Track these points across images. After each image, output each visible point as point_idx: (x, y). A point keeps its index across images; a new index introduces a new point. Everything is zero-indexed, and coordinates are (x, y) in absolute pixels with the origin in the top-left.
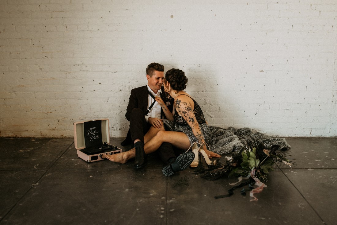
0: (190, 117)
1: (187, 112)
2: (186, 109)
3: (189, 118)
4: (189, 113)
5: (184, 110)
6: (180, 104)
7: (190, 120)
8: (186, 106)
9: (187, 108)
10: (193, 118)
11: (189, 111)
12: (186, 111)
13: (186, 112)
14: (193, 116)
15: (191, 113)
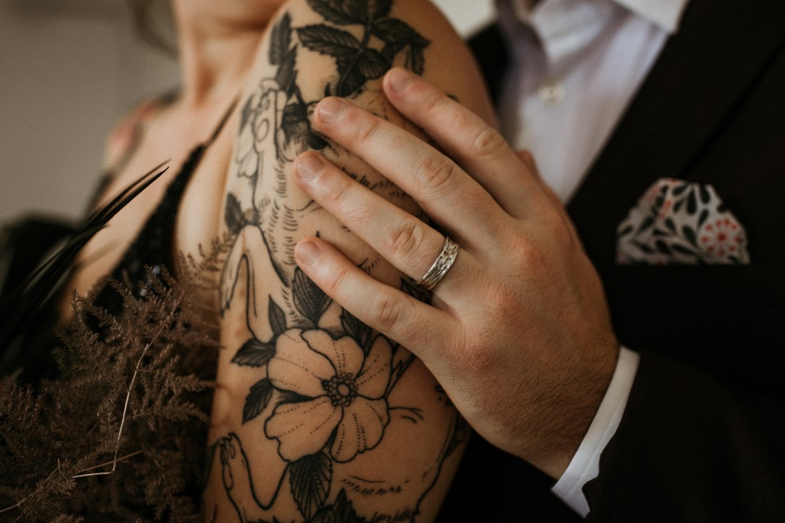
3: (309, 469)
7: (284, 508)
14: (382, 492)
15: (411, 409)
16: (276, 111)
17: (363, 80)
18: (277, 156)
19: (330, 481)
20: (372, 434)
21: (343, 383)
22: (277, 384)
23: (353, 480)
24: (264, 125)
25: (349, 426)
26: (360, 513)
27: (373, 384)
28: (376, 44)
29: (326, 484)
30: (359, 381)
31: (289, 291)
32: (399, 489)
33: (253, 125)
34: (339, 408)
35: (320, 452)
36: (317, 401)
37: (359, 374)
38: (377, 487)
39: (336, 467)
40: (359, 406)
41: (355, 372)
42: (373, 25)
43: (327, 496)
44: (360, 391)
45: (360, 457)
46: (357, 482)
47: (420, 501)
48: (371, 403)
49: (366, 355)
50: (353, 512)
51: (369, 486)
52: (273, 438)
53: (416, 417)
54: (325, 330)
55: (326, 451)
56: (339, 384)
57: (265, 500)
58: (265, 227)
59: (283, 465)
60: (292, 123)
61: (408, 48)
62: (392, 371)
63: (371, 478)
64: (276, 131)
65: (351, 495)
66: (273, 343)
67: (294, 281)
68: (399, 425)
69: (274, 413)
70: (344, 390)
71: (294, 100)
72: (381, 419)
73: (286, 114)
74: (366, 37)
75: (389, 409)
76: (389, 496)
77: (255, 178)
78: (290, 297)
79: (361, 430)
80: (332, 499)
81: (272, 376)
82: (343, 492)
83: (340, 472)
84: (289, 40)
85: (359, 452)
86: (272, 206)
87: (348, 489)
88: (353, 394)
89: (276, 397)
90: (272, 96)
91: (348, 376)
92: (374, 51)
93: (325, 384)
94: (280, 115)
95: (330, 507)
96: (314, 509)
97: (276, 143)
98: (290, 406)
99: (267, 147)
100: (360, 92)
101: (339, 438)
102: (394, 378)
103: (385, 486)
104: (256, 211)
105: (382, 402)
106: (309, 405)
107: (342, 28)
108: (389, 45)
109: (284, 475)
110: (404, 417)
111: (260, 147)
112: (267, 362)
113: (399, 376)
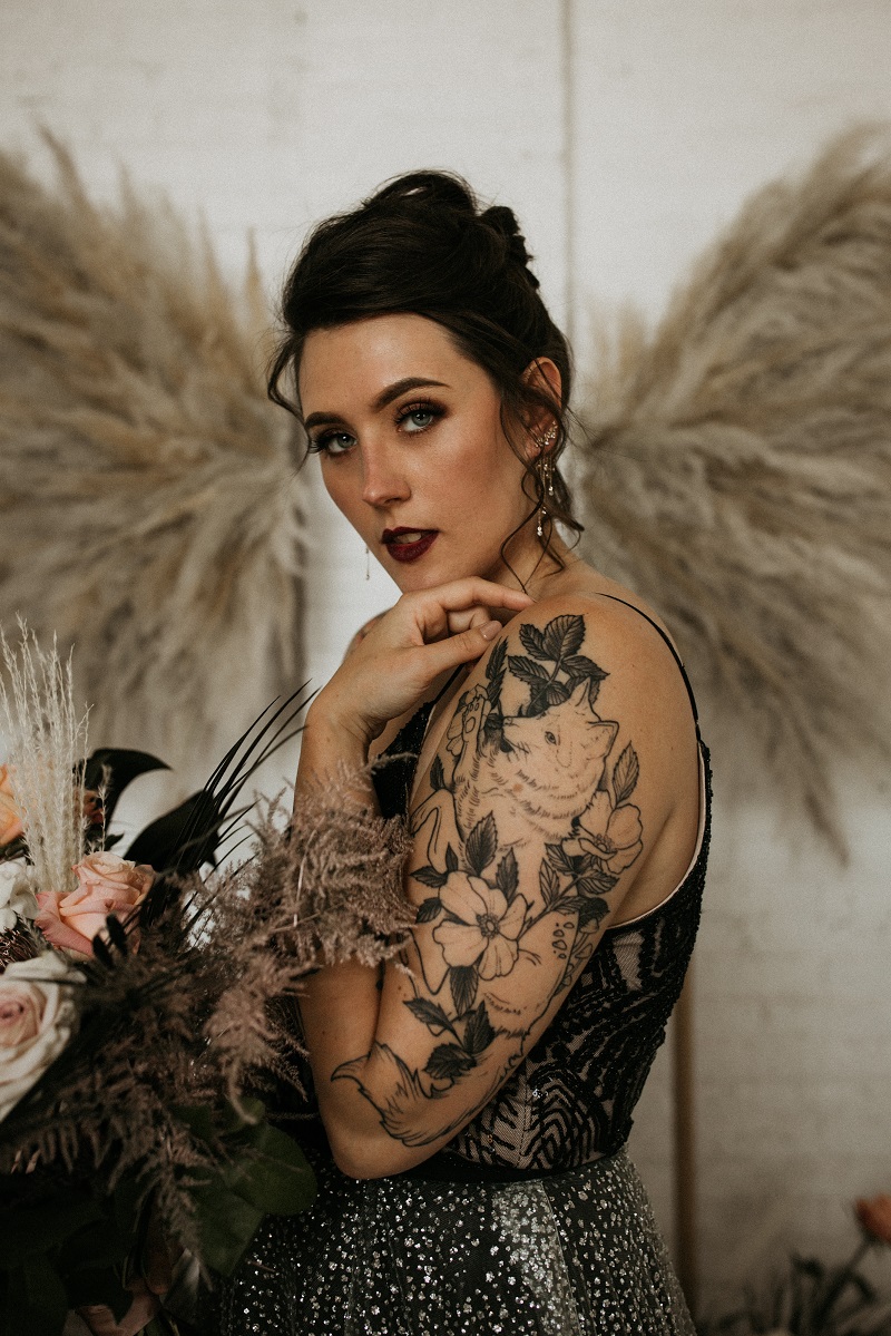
0: (484, 989)
1: (529, 885)
2: (554, 848)
3: (463, 978)
4: (529, 924)
5: (510, 828)
6: (567, 716)
7: (445, 1000)
8: (594, 822)
9: (572, 849)
10: (490, 1034)
11: (554, 901)
12: (530, 862)
13: (508, 882)
14: (508, 1011)
15: (534, 955)
16: (482, 715)
17: (547, 706)
18: (477, 750)
19: (476, 991)
20: (506, 966)
21: (491, 921)
22: (444, 904)
23: (491, 996)
24: (472, 721)
25: (490, 954)
26: (492, 1023)
27: (511, 928)
28: (563, 677)
29: (473, 993)
30: (502, 923)
31: (464, 845)
32: (519, 1013)
33: (464, 716)
34: (486, 939)
35: (471, 967)
36: (471, 928)
37: (503, 918)
38: (505, 1006)
39: (481, 982)
40: (498, 941)
41: (500, 917)
42: (562, 662)
43: (473, 1002)
44: (502, 931)
45: (497, 979)
46: (493, 999)
47: (532, 1025)
48: (509, 942)
49: (509, 906)
50: (487, 1021)
51: (500, 1004)
52: (439, 943)
53: (536, 961)
54: (485, 881)
55: (475, 967)
56: (488, 921)
57: (435, 989)
58: (457, 796)
59: (446, 968)
60: (491, 728)
61: (588, 680)
62: (525, 923)
63: (503, 998)
64: (479, 731)
65: (488, 1008)
66: (446, 875)
67: (468, 840)
68: (524, 965)
69: (440, 925)
70: (491, 927)
71: (496, 711)
72: (512, 955)
73: (488, 720)
74: (556, 673)
75: (518, 950)
76: (511, 1016)
77: (458, 759)
78: (464, 849)
79: (499, 961)
80: (475, 1006)
81: (441, 898)
82: (483, 1003)
83: (483, 987)
84: (502, 664)
85: (496, 975)
86: (465, 783)
87: (487, 1002)
88: (496, 932)
89: (442, 915)
90: (481, 701)
91: (495, 917)
92: (560, 683)
93: (478, 917)
94: (484, 719)
95: (474, 1012)
96: (464, 1010)
97: (478, 740)
98: (453, 924)
99: (471, 738)
100: (544, 715)
101: (484, 960)
102: (525, 928)
103: (511, 1008)
104: (453, 784)
105: (514, 944)
106: (466, 929)
107: (539, 662)
108: (573, 678)
109: (446, 974)
110: (529, 959)
111: (466, 737)
112: (440, 887)
113: (529, 928)
